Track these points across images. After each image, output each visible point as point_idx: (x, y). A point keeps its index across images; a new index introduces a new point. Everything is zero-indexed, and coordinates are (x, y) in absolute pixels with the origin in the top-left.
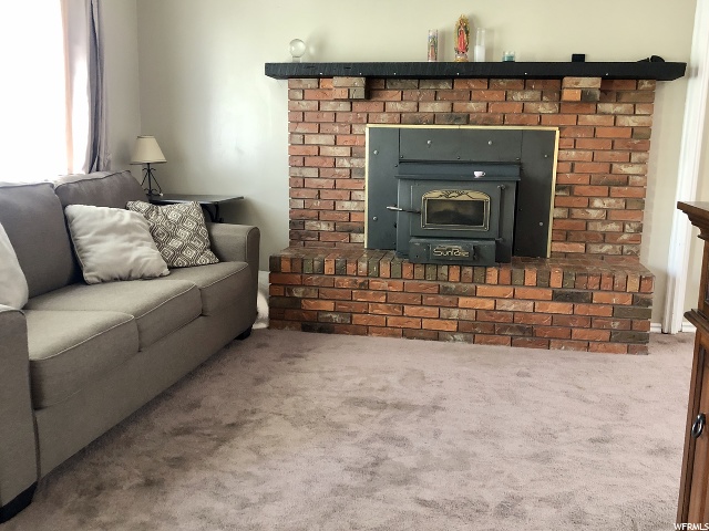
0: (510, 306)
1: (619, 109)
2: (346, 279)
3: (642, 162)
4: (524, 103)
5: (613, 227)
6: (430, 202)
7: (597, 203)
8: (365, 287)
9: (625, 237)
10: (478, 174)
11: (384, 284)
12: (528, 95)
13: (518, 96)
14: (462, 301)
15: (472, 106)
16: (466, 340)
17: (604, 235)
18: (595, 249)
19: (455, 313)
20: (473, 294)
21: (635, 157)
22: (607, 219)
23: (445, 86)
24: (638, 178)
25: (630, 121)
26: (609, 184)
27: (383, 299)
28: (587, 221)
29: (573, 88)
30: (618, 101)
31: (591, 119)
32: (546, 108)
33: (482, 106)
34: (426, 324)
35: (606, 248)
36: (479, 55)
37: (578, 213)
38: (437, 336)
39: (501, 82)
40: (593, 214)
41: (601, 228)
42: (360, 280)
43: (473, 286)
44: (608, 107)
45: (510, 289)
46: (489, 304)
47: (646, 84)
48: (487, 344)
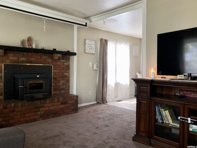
0: (52, 108)
1: (64, 61)
2: (7, 110)
3: (69, 72)
4: (45, 59)
5: (64, 87)
6: (30, 84)
7: (61, 82)
8: (13, 111)
9: (66, 88)
10: (38, 76)
11: (20, 109)
12: (45, 57)
13: (44, 57)
14: (41, 109)
15: (33, 59)
16: (42, 119)
17: (63, 88)
18: (61, 92)
19: (39, 113)
20: (43, 107)
21: (67, 71)
22: (63, 85)
23: (25, 54)
24: (68, 76)
25: (66, 64)
26: (63, 77)
27: (19, 113)
28: (59, 86)
29: (56, 56)
30: (63, 60)
31: (59, 63)
32: (49, 60)
33: (35, 59)
34: (31, 118)
35: (63, 91)
36: (34, 46)
37: (57, 84)
38: (35, 120)
39: (40, 54)
40: (60, 84)
41: (62, 87)
42: (12, 109)
43: (43, 105)
44: (62, 61)
45: (52, 104)
46: (47, 109)
47: (68, 56)
48: (47, 119)
